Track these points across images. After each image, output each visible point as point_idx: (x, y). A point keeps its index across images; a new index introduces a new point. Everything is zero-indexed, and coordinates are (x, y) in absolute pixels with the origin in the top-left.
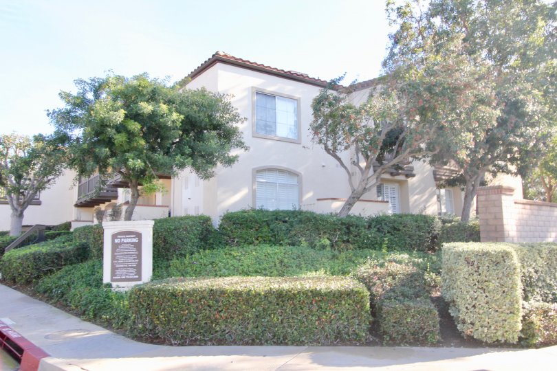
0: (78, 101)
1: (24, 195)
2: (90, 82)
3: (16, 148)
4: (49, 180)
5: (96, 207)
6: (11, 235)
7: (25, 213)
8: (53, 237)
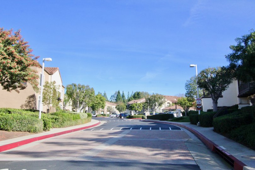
0: (238, 48)
1: (216, 93)
2: (242, 38)
3: (211, 74)
4: (226, 86)
5: (249, 97)
6: (214, 111)
7: (218, 101)
8: (232, 112)
